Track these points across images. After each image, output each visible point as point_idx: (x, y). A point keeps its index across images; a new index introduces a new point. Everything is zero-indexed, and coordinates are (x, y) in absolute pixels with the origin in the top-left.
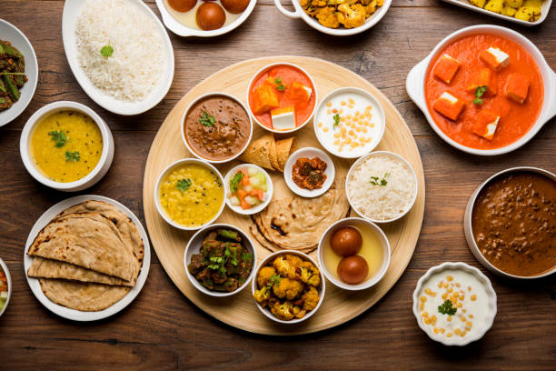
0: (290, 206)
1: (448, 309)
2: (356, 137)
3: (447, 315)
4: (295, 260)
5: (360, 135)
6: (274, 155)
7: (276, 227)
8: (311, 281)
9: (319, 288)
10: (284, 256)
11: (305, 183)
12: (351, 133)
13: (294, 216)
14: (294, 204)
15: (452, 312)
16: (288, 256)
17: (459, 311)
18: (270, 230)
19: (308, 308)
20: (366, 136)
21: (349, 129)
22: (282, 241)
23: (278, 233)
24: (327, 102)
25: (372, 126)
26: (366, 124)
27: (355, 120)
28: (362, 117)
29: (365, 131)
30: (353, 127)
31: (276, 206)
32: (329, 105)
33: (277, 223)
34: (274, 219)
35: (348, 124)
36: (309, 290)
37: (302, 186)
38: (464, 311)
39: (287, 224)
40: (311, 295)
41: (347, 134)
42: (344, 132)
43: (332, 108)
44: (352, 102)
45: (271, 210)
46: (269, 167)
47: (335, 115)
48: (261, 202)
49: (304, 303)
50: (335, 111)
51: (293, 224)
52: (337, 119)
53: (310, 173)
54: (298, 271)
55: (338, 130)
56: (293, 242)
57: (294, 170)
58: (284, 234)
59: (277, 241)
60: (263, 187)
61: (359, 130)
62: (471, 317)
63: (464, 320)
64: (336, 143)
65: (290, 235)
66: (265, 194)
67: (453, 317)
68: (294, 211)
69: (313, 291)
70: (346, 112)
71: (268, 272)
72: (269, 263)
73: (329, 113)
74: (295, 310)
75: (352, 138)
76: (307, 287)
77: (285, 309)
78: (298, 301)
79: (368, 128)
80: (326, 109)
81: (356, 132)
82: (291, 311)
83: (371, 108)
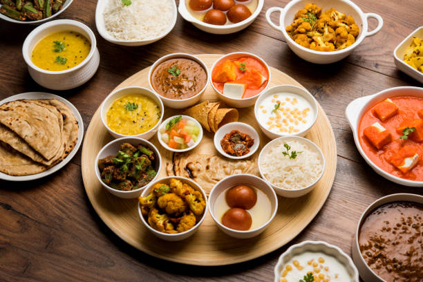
2: (287, 125)
5: (291, 124)
7: (188, 169)
8: (194, 207)
9: (198, 217)
12: (284, 121)
14: (212, 160)
20: (296, 127)
21: (284, 117)
23: (187, 175)
24: (275, 92)
25: (304, 122)
26: (300, 119)
27: (292, 113)
28: (299, 113)
29: (297, 123)
32: (276, 97)
33: (191, 166)
34: (190, 163)
35: (285, 114)
36: (188, 214)
39: (199, 171)
40: (189, 219)
41: (281, 120)
42: (278, 117)
43: (277, 99)
44: (295, 100)
47: (277, 104)
49: (179, 222)
50: (278, 102)
51: (204, 173)
52: (277, 107)
55: (274, 115)
58: (192, 177)
61: (291, 121)
64: (269, 124)
65: (197, 179)
68: (210, 165)
69: (193, 217)
70: (286, 106)
73: (273, 101)
74: (169, 226)
75: (284, 124)
76: (188, 209)
77: (161, 220)
78: (175, 218)
79: (300, 122)
80: (272, 97)
81: (288, 122)
82: (164, 224)
83: (308, 109)
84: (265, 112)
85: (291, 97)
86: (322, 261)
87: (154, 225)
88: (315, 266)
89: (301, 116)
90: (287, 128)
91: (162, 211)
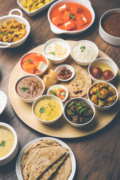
0: (72, 85)
2: (63, 52)
5: (62, 50)
7: (77, 93)
11: (68, 76)
13: (77, 85)
14: (73, 83)
18: (77, 95)
20: (64, 49)
23: (80, 93)
24: (45, 53)
25: (62, 46)
26: (60, 47)
28: (57, 47)
33: (76, 91)
34: (74, 92)
35: (57, 52)
39: (78, 88)
43: (48, 53)
44: (50, 47)
45: (70, 92)
46: (55, 83)
47: (51, 54)
48: (66, 92)
51: (80, 87)
52: (53, 53)
55: (57, 55)
56: (86, 90)
59: (83, 95)
65: (83, 90)
68: (75, 85)
79: (62, 47)
90: (65, 52)
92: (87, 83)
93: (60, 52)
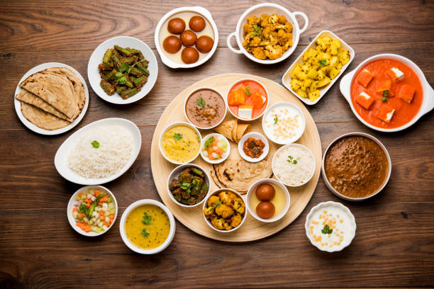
0: (238, 164)
1: (327, 230)
2: (287, 132)
3: (327, 234)
4: (232, 196)
5: (290, 131)
6: (235, 131)
7: (226, 174)
8: (238, 210)
9: (243, 215)
10: (227, 192)
11: (250, 153)
13: (238, 171)
14: (240, 164)
15: (330, 232)
16: (229, 193)
17: (334, 230)
18: (222, 176)
19: (233, 225)
20: (293, 132)
21: (283, 127)
22: (228, 183)
23: (226, 179)
24: (272, 109)
25: (298, 127)
26: (294, 125)
27: (287, 122)
28: (292, 121)
29: (293, 129)
30: (286, 126)
31: (229, 163)
32: (273, 111)
33: (227, 172)
34: (226, 169)
35: (283, 124)
36: (236, 215)
37: (247, 154)
38: (337, 230)
39: (233, 174)
40: (236, 218)
41: (282, 130)
42: (280, 128)
43: (274, 114)
44: (287, 111)
45: (225, 165)
46: (230, 138)
47: (275, 117)
48: (221, 158)
49: (231, 222)
50: (276, 116)
51: (237, 175)
52: (276, 120)
53: (254, 147)
54: (233, 202)
55: (276, 127)
56: (234, 186)
57: (245, 144)
58: (230, 180)
59: (225, 183)
60: (224, 149)
61: (289, 128)
62: (342, 233)
63: (338, 235)
64: (275, 135)
65: (233, 181)
66: (224, 154)
67: (331, 235)
68: (239, 168)
69: (239, 216)
70: (282, 117)
71: (215, 199)
72: (217, 194)
73: (272, 116)
74: (226, 225)
75: (284, 132)
76: (235, 213)
77: (220, 223)
78: (228, 220)
79: (295, 128)
80: (271, 113)
81: (287, 129)
82: (223, 225)
83: (297, 116)
84: (269, 126)
85: (283, 108)
86: (326, 212)
87: (217, 227)
88: (324, 218)
89: (294, 122)
90: (287, 134)
91: (220, 217)
92: (248, 184)
93: (284, 130)
